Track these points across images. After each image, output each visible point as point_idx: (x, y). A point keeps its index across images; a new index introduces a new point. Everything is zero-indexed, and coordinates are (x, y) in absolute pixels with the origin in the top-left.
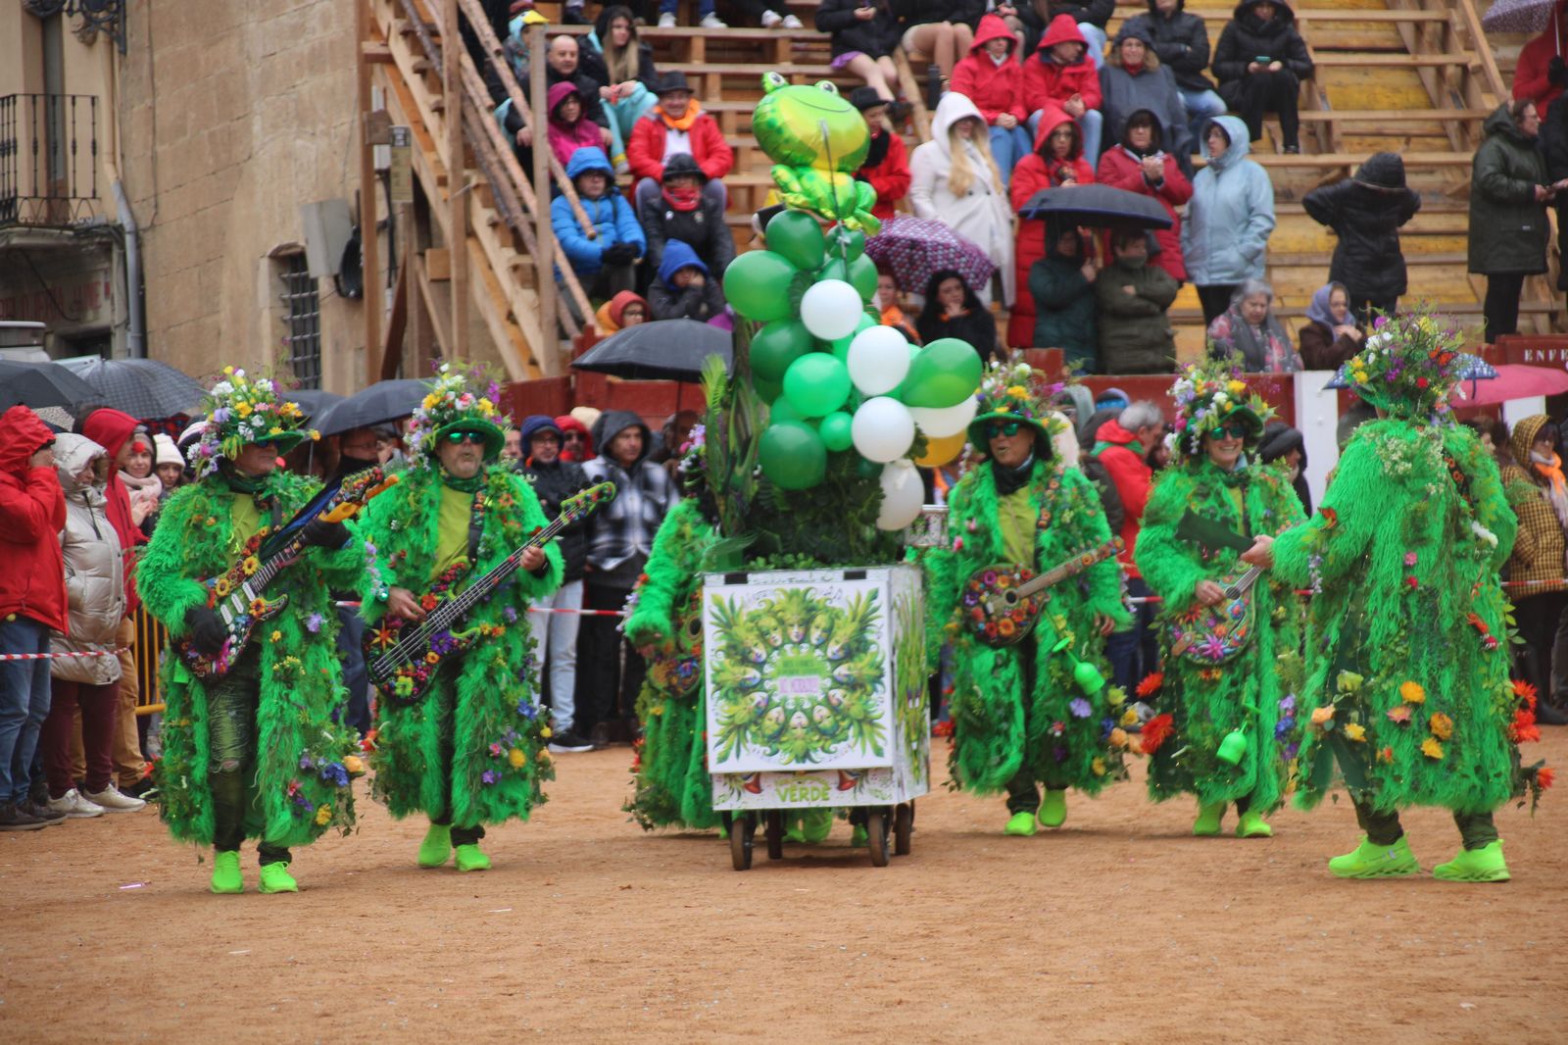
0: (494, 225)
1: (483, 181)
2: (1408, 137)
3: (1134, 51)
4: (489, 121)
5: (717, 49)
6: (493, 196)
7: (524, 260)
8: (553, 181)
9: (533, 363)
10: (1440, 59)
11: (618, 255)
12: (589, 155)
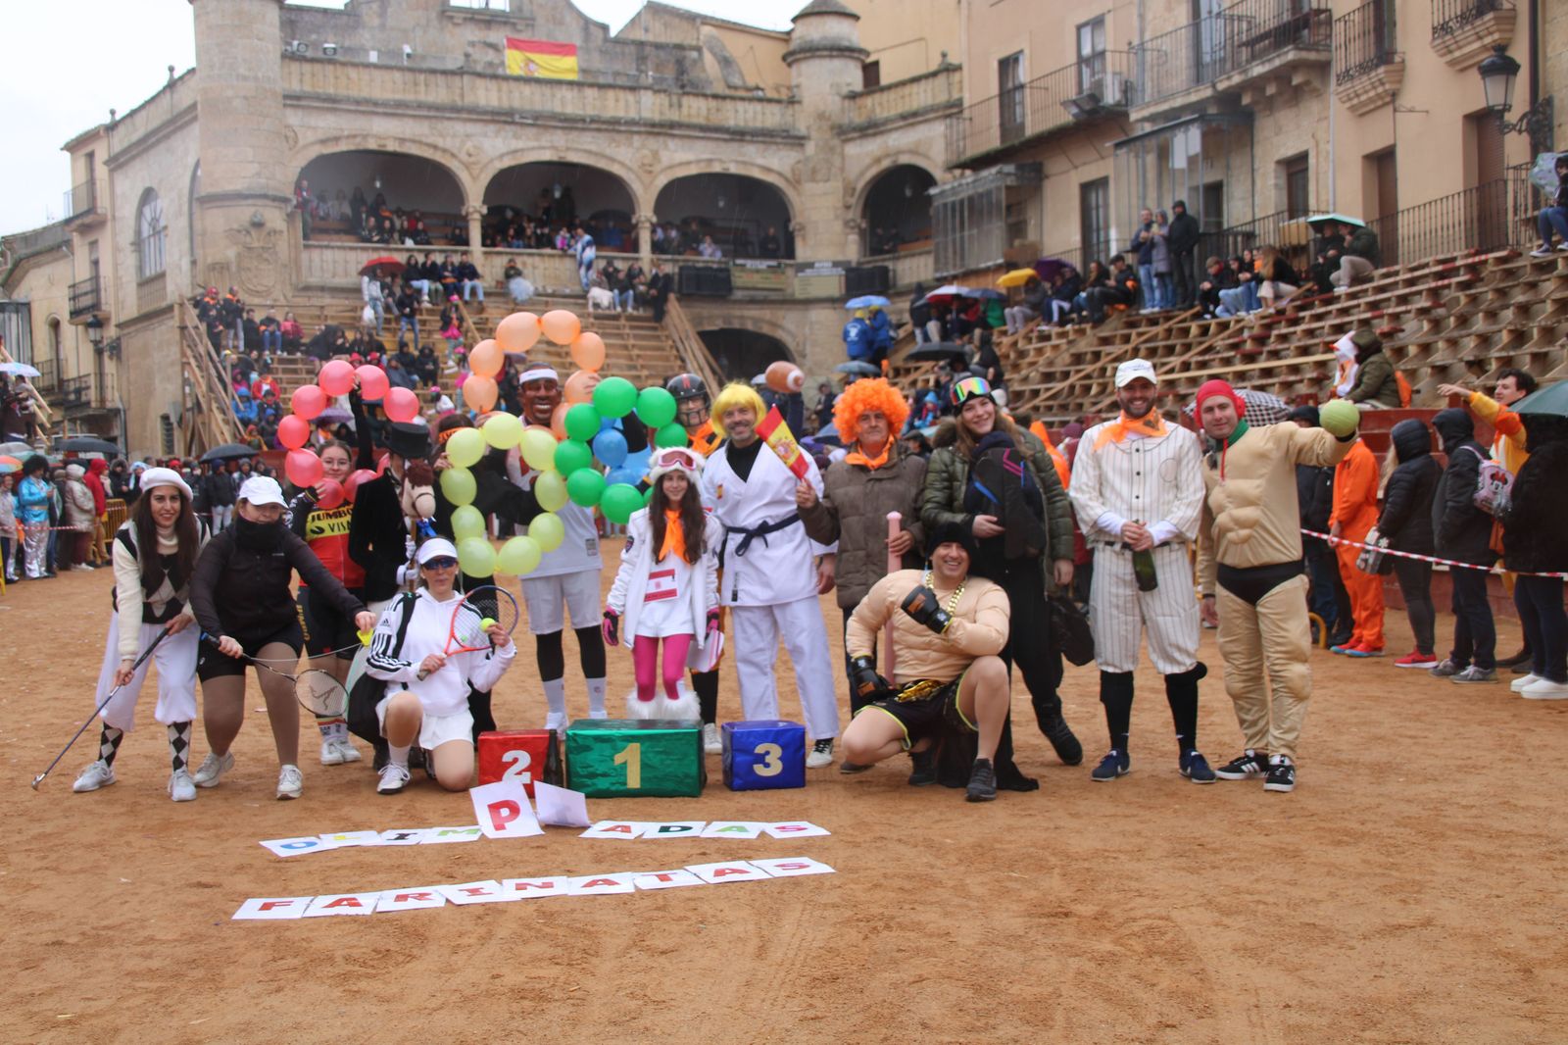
0: (217, 407)
1: (214, 396)
3: (394, 363)
4: (215, 378)
5: (282, 361)
6: (217, 400)
12: (244, 390)
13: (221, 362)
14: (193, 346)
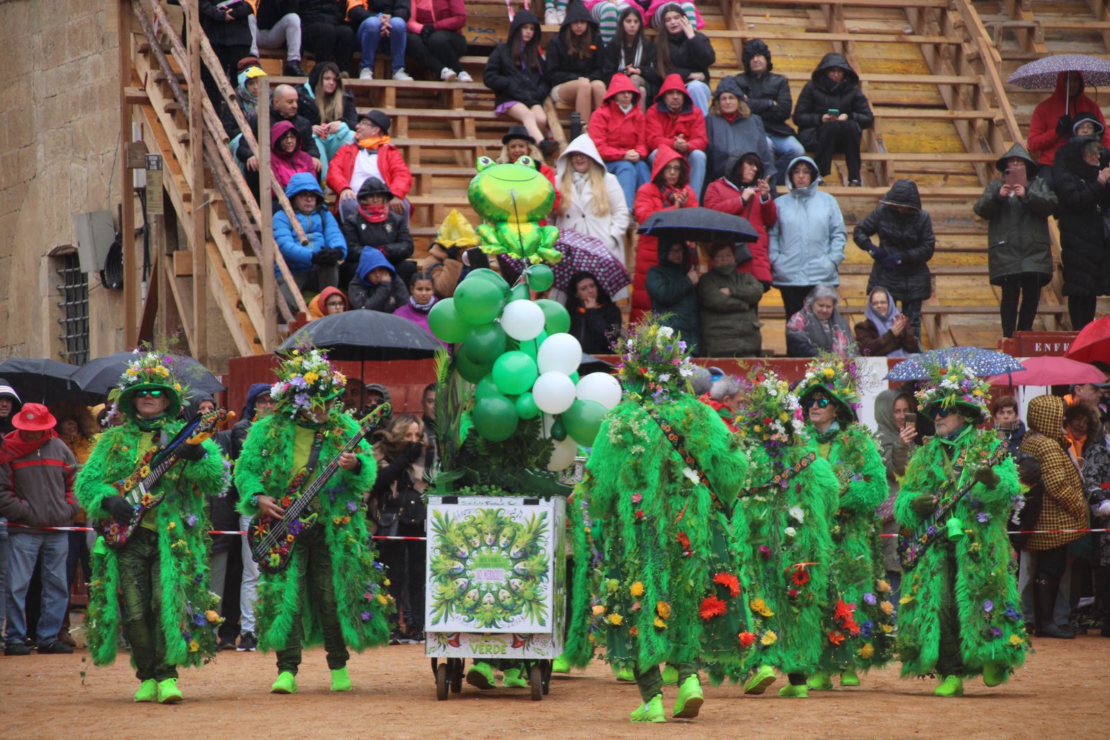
0: (227, 233)
1: (220, 198)
2: (946, 175)
3: (730, 103)
4: (225, 151)
5: (405, 97)
6: (226, 210)
7: (251, 261)
8: (275, 198)
9: (257, 341)
10: (972, 114)
11: (325, 258)
13: (242, 100)
14: (155, 52)
